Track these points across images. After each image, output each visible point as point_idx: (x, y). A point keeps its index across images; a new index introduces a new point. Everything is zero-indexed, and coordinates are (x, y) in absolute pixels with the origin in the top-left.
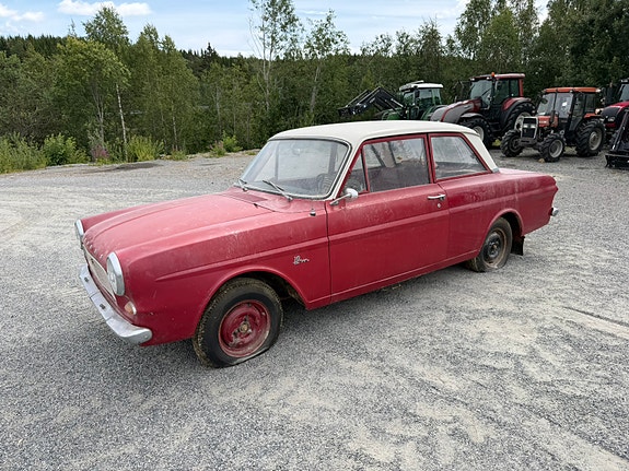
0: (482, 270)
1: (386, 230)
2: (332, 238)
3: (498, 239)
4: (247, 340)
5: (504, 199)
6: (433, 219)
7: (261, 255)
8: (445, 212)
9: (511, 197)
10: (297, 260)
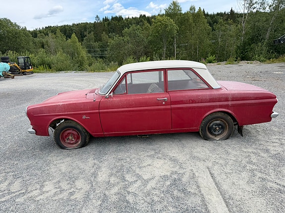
0: (206, 138)
1: (129, 111)
2: (100, 111)
3: (220, 125)
4: (72, 142)
5: (218, 103)
6: (159, 109)
7: (69, 113)
8: (168, 107)
9: (226, 103)
10: (84, 117)
